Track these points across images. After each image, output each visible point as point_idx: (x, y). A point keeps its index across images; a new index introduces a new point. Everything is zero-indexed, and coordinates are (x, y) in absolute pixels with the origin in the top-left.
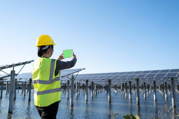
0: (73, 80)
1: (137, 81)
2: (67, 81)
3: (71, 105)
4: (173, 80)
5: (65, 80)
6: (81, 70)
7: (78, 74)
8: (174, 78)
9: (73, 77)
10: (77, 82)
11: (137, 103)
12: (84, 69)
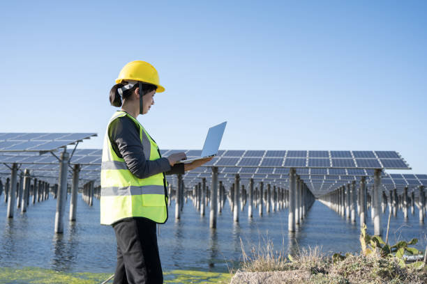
0: (65, 162)
1: (215, 173)
2: (11, 166)
3: (56, 230)
4: (295, 175)
5: (4, 164)
6: (88, 138)
7: (77, 148)
8: (298, 170)
9: (66, 155)
10: (25, 171)
11: (211, 225)
12: (95, 135)
